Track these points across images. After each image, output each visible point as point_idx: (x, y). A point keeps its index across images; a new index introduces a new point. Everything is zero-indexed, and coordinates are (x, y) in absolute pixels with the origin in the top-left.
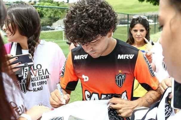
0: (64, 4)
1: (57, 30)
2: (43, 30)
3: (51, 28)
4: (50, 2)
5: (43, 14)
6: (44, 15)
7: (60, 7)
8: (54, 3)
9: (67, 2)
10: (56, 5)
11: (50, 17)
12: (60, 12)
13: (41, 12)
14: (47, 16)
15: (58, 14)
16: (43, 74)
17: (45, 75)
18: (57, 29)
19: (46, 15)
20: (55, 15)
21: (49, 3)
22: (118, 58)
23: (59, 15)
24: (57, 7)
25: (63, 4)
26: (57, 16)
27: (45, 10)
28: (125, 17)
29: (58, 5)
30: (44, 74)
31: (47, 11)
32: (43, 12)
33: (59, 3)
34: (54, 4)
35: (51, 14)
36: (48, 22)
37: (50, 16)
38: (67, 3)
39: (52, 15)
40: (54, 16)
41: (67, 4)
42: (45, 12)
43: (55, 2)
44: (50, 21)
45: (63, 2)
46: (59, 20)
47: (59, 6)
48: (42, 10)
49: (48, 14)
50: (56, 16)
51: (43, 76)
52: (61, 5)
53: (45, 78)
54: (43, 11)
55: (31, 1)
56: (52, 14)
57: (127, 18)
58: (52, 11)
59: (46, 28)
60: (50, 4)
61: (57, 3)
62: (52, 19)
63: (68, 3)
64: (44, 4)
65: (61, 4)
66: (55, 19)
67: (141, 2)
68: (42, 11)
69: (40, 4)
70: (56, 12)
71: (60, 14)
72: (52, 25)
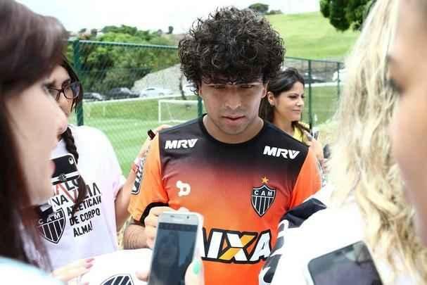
0: (163, 36)
1: (144, 98)
2: (112, 98)
3: (131, 93)
4: (128, 32)
5: (113, 59)
6: (116, 62)
7: (151, 43)
8: (138, 35)
9: (167, 31)
10: (143, 39)
11: (129, 67)
12: (152, 54)
13: (107, 55)
14: (120, 66)
15: (147, 59)
16: (91, 195)
17: (95, 197)
18: (145, 95)
19: (120, 62)
20: (141, 62)
21: (127, 35)
22: (265, 153)
23: (148, 62)
24: (144, 43)
25: (159, 36)
26: (145, 65)
27: (117, 52)
28: (303, 67)
29: (148, 39)
30: (93, 194)
31: (122, 52)
32: (114, 56)
33: (151, 33)
34: (137, 37)
35: (130, 61)
36: (124, 79)
37: (129, 64)
38: (168, 33)
39: (134, 63)
40: (139, 64)
41: (167, 37)
42: (116, 55)
43: (141, 31)
44: (127, 75)
45: (160, 31)
46: (149, 75)
47: (151, 41)
48: (110, 50)
49: (124, 60)
50: (142, 65)
51: (91, 198)
52: (154, 40)
53: (95, 203)
54: (113, 51)
55: (84, 30)
56: (133, 60)
57: (307, 68)
58: (132, 53)
59: (120, 92)
60: (128, 38)
61: (146, 33)
62: (132, 71)
63: (169, 35)
64: (115, 37)
65: (153, 37)
66: (140, 71)
67: (340, 32)
68: (109, 52)
69: (106, 37)
70: (142, 56)
71: (152, 60)
72: (133, 85)
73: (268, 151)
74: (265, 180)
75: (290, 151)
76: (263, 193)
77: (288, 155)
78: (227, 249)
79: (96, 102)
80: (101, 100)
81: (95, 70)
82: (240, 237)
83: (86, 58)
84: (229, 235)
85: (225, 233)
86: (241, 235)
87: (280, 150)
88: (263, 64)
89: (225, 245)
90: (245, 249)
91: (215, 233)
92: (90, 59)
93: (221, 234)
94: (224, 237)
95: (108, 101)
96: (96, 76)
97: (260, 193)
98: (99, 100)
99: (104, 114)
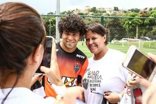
73: (78, 55)
74: (77, 63)
75: (83, 56)
76: (77, 67)
77: (82, 57)
78: (66, 82)
79: (147, 41)
80: (149, 40)
81: (147, 27)
82: (70, 79)
83: (144, 21)
84: (67, 78)
85: (66, 77)
86: (71, 78)
87: (80, 56)
88: (79, 29)
89: (66, 81)
90: (71, 82)
91: (63, 77)
92: (145, 21)
93: (65, 78)
94: (66, 79)
95: (152, 41)
96: (147, 29)
97: (76, 67)
98: (148, 40)
99: (150, 47)
